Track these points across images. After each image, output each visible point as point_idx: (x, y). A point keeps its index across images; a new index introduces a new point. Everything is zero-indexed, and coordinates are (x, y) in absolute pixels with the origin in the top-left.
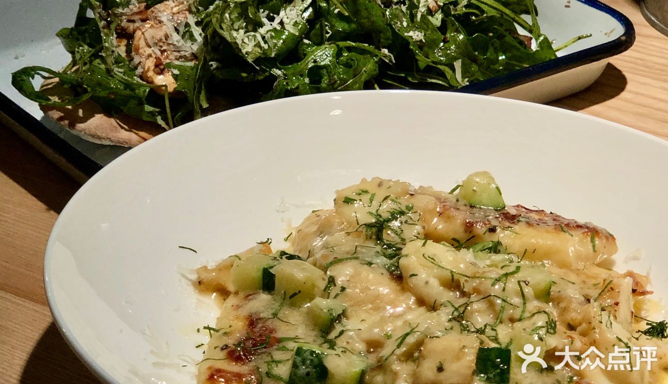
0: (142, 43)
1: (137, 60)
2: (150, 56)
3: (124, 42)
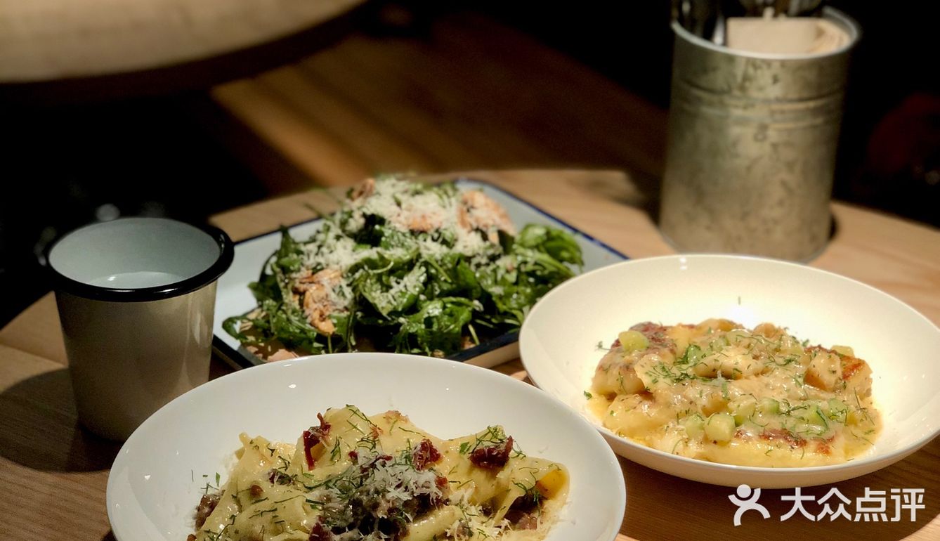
0: (310, 301)
1: (307, 312)
2: (316, 309)
3: (297, 297)
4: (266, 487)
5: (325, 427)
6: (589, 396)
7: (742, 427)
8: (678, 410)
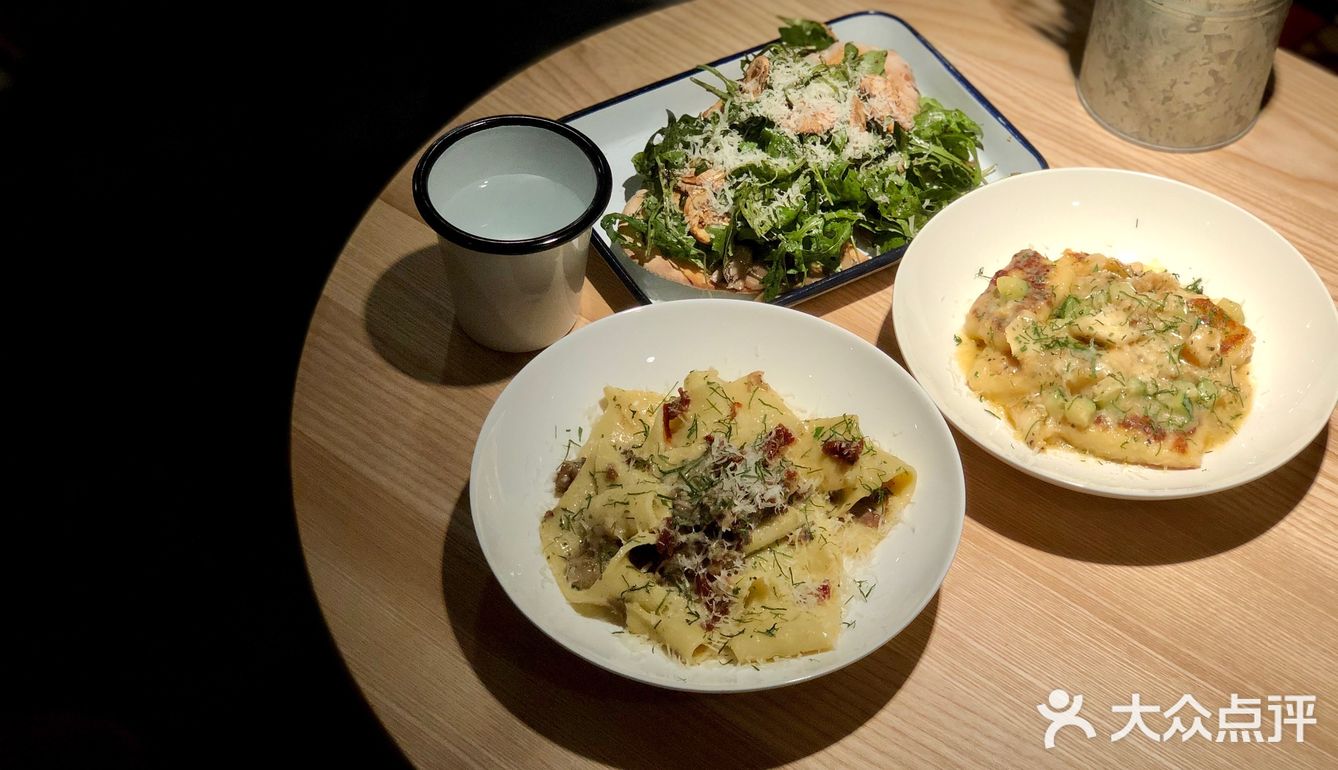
0: (691, 207)
1: (687, 218)
2: (696, 216)
3: (679, 196)
4: (622, 469)
5: (684, 401)
6: (959, 341)
7: (1103, 413)
8: (1042, 382)
